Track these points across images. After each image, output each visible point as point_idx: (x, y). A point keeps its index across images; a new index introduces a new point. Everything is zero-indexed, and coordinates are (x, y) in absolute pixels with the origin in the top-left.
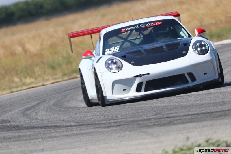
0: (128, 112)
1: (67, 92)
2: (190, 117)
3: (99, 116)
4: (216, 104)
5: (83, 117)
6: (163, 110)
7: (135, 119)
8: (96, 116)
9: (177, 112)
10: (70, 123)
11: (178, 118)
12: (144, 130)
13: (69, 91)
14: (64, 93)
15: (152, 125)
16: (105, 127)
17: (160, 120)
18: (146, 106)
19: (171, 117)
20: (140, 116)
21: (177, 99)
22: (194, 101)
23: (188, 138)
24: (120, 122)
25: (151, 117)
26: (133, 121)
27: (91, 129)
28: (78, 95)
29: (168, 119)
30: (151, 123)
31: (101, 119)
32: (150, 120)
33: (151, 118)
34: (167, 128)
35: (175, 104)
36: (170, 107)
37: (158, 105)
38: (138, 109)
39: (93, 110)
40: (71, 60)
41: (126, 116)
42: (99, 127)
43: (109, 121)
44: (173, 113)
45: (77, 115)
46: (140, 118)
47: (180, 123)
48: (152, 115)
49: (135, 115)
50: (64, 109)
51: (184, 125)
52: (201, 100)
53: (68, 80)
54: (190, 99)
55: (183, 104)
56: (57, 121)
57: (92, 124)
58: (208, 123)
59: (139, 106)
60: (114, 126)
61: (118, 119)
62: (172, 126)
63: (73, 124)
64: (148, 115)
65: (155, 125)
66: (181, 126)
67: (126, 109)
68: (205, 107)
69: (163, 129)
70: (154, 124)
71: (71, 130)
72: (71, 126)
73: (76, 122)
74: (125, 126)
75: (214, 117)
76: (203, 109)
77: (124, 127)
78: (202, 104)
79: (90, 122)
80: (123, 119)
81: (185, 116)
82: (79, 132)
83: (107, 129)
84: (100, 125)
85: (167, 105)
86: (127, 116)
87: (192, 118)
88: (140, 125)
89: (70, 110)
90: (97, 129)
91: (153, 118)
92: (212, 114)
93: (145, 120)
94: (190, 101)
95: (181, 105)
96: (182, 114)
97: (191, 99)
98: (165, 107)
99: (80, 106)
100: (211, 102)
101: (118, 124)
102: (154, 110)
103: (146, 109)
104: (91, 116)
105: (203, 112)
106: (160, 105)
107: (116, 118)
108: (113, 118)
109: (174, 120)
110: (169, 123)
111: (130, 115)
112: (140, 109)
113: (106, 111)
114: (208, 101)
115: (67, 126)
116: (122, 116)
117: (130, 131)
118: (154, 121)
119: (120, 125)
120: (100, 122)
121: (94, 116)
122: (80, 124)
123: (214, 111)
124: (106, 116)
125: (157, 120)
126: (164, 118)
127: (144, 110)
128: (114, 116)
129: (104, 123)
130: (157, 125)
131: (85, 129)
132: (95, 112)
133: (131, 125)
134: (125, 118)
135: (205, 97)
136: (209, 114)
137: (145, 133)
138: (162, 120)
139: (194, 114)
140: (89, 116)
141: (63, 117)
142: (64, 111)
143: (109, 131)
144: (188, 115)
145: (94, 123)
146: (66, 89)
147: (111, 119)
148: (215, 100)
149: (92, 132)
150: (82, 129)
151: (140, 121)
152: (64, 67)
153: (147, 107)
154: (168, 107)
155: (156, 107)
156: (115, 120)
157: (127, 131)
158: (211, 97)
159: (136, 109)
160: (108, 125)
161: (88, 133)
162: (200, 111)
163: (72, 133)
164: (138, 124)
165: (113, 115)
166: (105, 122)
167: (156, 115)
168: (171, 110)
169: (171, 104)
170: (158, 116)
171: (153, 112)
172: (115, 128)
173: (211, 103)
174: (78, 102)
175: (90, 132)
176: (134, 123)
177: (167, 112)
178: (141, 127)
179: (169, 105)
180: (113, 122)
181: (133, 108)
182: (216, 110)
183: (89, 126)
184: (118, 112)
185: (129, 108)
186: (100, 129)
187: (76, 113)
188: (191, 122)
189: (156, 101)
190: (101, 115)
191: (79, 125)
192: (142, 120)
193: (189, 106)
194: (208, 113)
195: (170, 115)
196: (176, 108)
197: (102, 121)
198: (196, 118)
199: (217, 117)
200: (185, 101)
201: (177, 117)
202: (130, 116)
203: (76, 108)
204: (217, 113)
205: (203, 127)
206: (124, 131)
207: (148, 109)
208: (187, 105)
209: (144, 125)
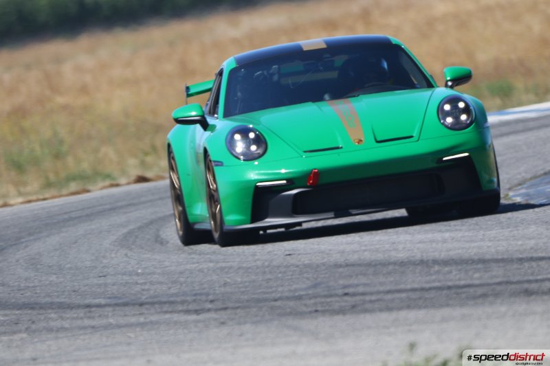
2: (404, 295)
3: (166, 284)
5: (125, 286)
10: (94, 299)
11: (373, 298)
12: (291, 321)
15: (310, 312)
16: (188, 312)
17: (328, 300)
19: (354, 295)
23: (412, 346)
24: (223, 300)
25: (302, 293)
26: (258, 301)
27: (152, 314)
29: (346, 298)
30: (305, 305)
31: (173, 291)
32: (300, 298)
33: (302, 295)
34: (350, 319)
38: (264, 273)
41: (235, 288)
42: (170, 309)
43: (195, 298)
44: (357, 286)
46: (274, 295)
47: (381, 310)
49: (261, 286)
51: (393, 315)
56: (57, 292)
57: (153, 304)
60: (209, 310)
61: (218, 294)
62: (362, 316)
63: (102, 301)
64: (294, 287)
65: (316, 311)
66: (384, 316)
69: (340, 321)
70: (314, 309)
71: (100, 316)
72: (99, 306)
73: (109, 298)
74: (238, 311)
75: (467, 299)
76: (434, 277)
77: (236, 314)
81: (389, 292)
82: (122, 321)
83: (194, 317)
84: (173, 305)
86: (239, 288)
87: (409, 299)
88: (278, 311)
90: (167, 316)
91: (308, 295)
92: (460, 291)
93: (288, 298)
96: (382, 288)
101: (219, 305)
103: (285, 272)
104: (145, 283)
105: (437, 284)
108: (204, 291)
109: (364, 301)
110: (354, 309)
111: (247, 284)
112: (270, 273)
115: (88, 306)
118: (313, 301)
119: (226, 309)
120: (172, 299)
121: (153, 285)
125: (319, 300)
126: (337, 295)
127: (280, 275)
129: (183, 302)
130: (324, 312)
131: (135, 315)
133: (254, 310)
136: (453, 291)
137: (296, 329)
138: (333, 299)
141: (73, 283)
143: (199, 321)
145: (155, 300)
147: (198, 292)
149: (157, 323)
150: (128, 313)
151: (274, 300)
153: (288, 267)
157: (245, 323)
159: (258, 270)
160: (195, 306)
161: (145, 324)
163: (104, 322)
164: (272, 308)
167: (314, 287)
170: (319, 290)
172: (212, 315)
175: (152, 323)
176: (260, 305)
177: (341, 282)
180: (206, 301)
182: (469, 282)
183: (144, 307)
186: (176, 315)
187: (104, 274)
188: (408, 307)
191: (117, 305)
194: (449, 288)
195: (351, 290)
197: (177, 295)
198: (420, 298)
199: (475, 298)
201: (371, 294)
204: (471, 290)
209: (288, 310)
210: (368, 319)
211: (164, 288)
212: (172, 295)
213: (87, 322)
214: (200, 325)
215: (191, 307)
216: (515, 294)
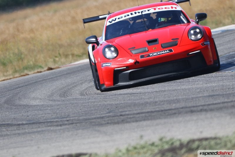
0: (80, 110)
1: (19, 89)
2: (144, 115)
3: (51, 114)
4: (169, 102)
5: (35, 115)
6: (116, 107)
7: (88, 117)
8: (48, 114)
9: (130, 110)
10: (22, 121)
11: (131, 116)
12: (97, 128)
13: (21, 88)
14: (15, 90)
15: (106, 124)
16: (57, 126)
17: (114, 118)
18: (99, 103)
19: (124, 115)
20: (93, 114)
21: (130, 97)
22: (148, 99)
23: (141, 137)
24: (72, 120)
25: (104, 115)
26: (86, 119)
27: (43, 127)
28: (30, 93)
29: (122, 117)
30: (105, 121)
31: (54, 117)
32: (103, 118)
33: (104, 117)
34: (120, 126)
35: (128, 101)
36: (123, 104)
37: (111, 103)
38: (91, 107)
39: (45, 108)
40: (23, 56)
41: (78, 114)
42: (51, 125)
43: (61, 119)
44: (126, 111)
45: (29, 114)
46: (93, 117)
47: (133, 122)
48: (105, 112)
49: (88, 113)
50: (15, 107)
51: (138, 123)
52: (155, 98)
53: (20, 77)
54: (143, 97)
55: (136, 101)
56: (8, 119)
57: (44, 123)
58: (162, 121)
59: (91, 103)
60: (66, 124)
61: (71, 117)
62: (125, 124)
63: (24, 122)
64: (101, 113)
65: (108, 123)
66: (134, 124)
67: (78, 107)
68: (159, 104)
69: (117, 127)
70: (107, 122)
71: (22, 129)
72: (23, 124)
73: (28, 121)
74: (78, 124)
75: (168, 115)
76: (157, 106)
77: (76, 126)
78: (156, 102)
79: (42, 120)
80: (76, 117)
81: (138, 114)
82: (30, 131)
83: (59, 128)
84: (52, 123)
85: (121, 103)
86: (80, 114)
87: (146, 116)
88: (93, 124)
89: (21, 108)
90: (49, 128)
91: (106, 116)
92: (165, 112)
93: (98, 118)
94: (144, 98)
95: (135, 103)
96: (135, 112)
97: (145, 97)
98: (119, 105)
99: (31, 104)
100: (165, 99)
101: (70, 122)
102: (108, 108)
103: (99, 107)
104: (43, 114)
105: (157, 109)
106: (113, 103)
107: (68, 116)
108: (66, 116)
109: (128, 118)
110: (123, 122)
111: (83, 112)
112: (93, 107)
113: (58, 109)
114: (162, 99)
115: (19, 125)
116: (74, 114)
117: (83, 129)
118: (108, 119)
119: (72, 124)
120: (52, 120)
121: (46, 114)
122: (32, 122)
123: (168, 108)
124: (58, 114)
125: (110, 118)
126: (118, 116)
127: (97, 108)
128: (67, 114)
129: (56, 122)
130: (110, 123)
131: (36, 128)
132: (47, 109)
133: (84, 123)
134: (78, 116)
135: (158, 95)
137: (98, 131)
138: (115, 118)
139: (148, 112)
140: (41, 114)
141: (14, 115)
142: (15, 109)
143: (61, 129)
144: (142, 113)
145: (45, 121)
146: (17, 86)
147: (63, 117)
148: (169, 97)
149: (45, 131)
150: (34, 127)
151: (93, 119)
152: (15, 63)
153: (100, 105)
154: (121, 105)
155: (110, 105)
156: (67, 118)
157: (79, 129)
158: (165, 95)
159: (89, 106)
160: (61, 123)
161: (40, 131)
162: (154, 109)
163: (23, 131)
164: (91, 123)
165: (65, 113)
166: (57, 120)
167: (109, 113)
168: (125, 107)
169: (125, 102)
170: (111, 114)
171: (106, 109)
172: (67, 126)
173: (165, 101)
174: (29, 100)
175: (42, 131)
176: (87, 121)
177: (120, 110)
178: (93, 125)
179: (123, 102)
180: (65, 121)
181: (86, 105)
182: (170, 108)
183: (41, 124)
184: (71, 110)
185: (81, 106)
186: (52, 127)
187: (28, 111)
188: (144, 120)
189: (110, 99)
190: (54, 113)
191: (30, 124)
192: (95, 118)
193: (142, 104)
194: (162, 111)
195: (123, 113)
196: (130, 106)
197: (55, 118)
198: (150, 116)
199: (171, 115)
200: (138, 98)
201: (131, 115)
202: (82, 114)
203: (28, 106)
204: (170, 111)
205: (157, 125)
206: (77, 130)
207: (101, 107)
208: (141, 103)
209: (97, 123)
210: (127, 125)
211: (50, 115)
212: (53, 119)
213: (17, 132)
214: (61, 131)
215: (59, 124)
216: (187, 112)
